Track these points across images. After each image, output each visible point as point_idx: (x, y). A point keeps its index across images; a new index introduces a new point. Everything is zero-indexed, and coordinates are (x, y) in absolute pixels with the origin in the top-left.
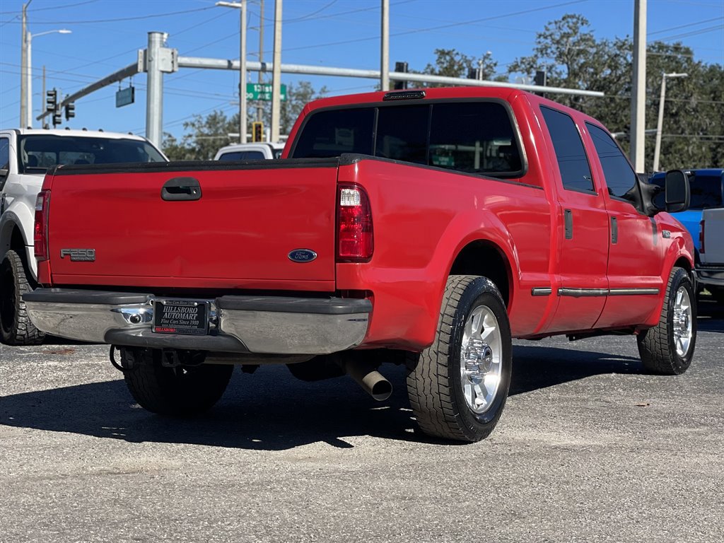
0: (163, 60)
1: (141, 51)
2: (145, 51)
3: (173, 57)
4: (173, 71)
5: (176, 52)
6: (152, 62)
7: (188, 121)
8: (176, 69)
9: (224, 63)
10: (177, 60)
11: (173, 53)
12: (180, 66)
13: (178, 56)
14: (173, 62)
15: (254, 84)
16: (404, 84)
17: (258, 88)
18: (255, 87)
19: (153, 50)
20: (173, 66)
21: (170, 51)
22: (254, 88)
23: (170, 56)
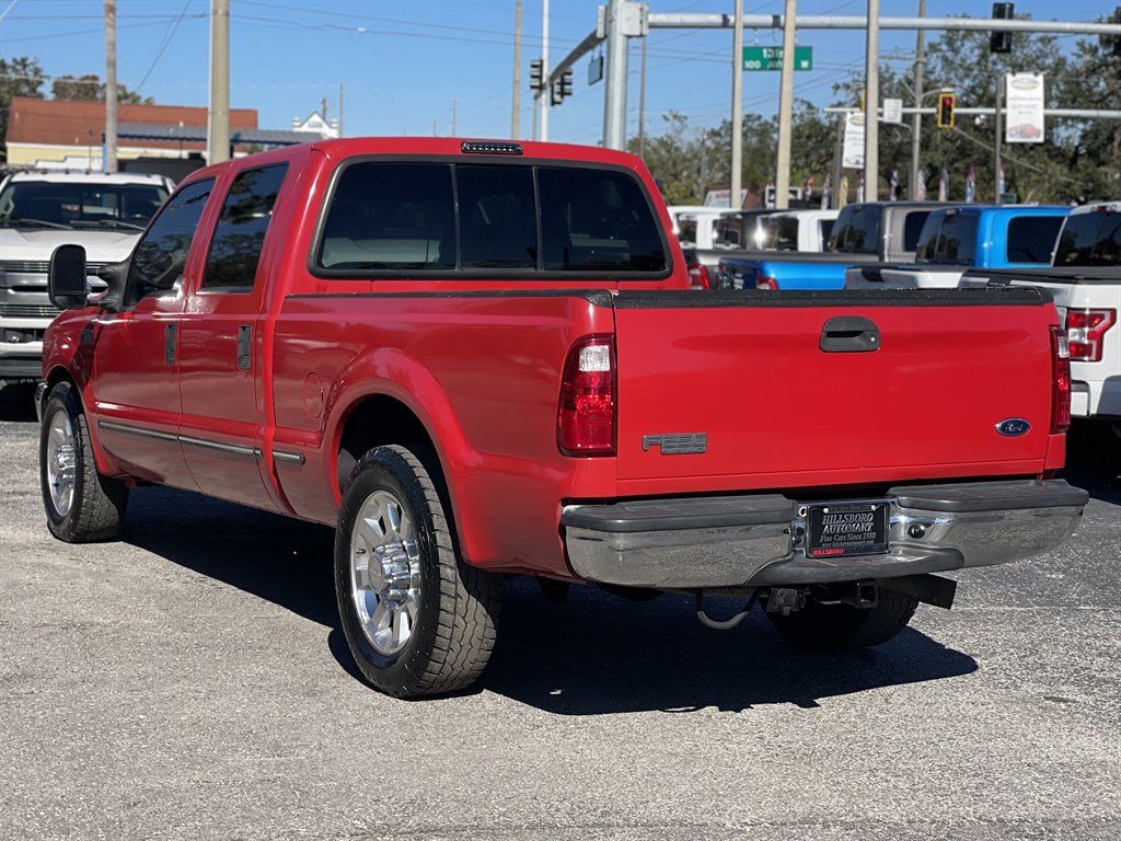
0: (629, 19)
1: (602, 8)
2: (606, 8)
3: (642, 15)
4: (641, 36)
5: (646, 8)
6: (613, 24)
7: (840, 82)
8: (646, 31)
9: (717, 19)
10: (647, 19)
11: (641, 10)
12: (652, 26)
13: (648, 13)
14: (641, 22)
15: (762, 48)
16: (1005, 37)
17: (768, 53)
18: (765, 51)
19: (614, 7)
20: (642, 28)
21: (639, 6)
22: (762, 54)
23: (638, 13)
